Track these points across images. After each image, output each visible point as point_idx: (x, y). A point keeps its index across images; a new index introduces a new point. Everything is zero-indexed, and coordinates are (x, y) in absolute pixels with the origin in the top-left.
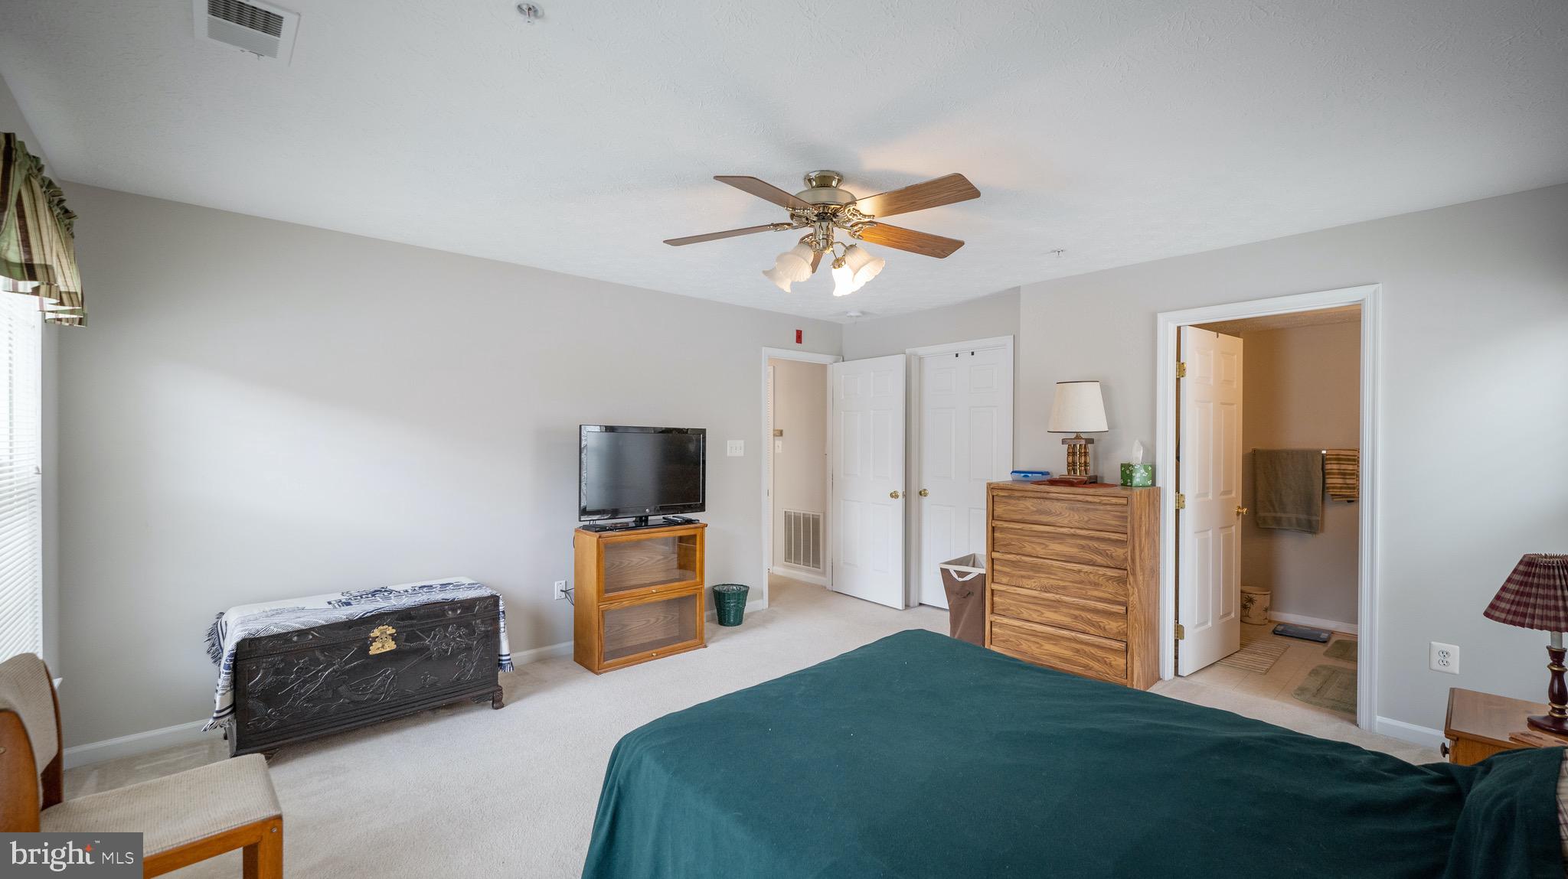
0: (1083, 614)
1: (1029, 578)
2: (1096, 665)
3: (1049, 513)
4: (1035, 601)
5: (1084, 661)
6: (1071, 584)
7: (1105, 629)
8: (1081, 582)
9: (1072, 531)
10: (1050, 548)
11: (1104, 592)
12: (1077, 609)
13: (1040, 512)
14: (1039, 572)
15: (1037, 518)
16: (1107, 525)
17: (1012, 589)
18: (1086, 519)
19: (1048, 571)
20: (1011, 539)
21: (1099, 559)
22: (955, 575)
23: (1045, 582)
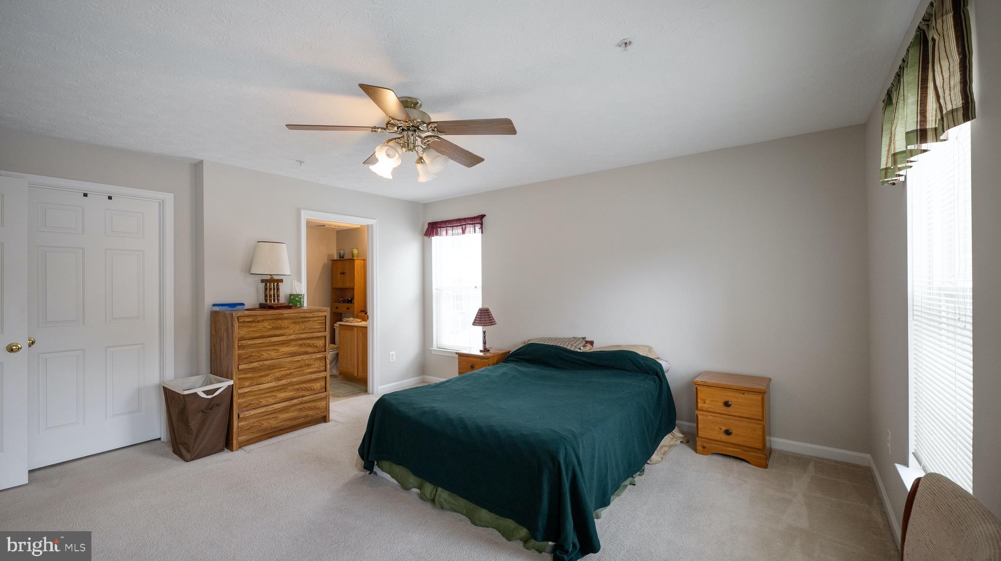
0: (302, 386)
1: (266, 375)
2: (311, 413)
3: (280, 328)
4: (272, 390)
5: (304, 414)
6: (294, 370)
7: (314, 390)
8: (301, 367)
9: (297, 336)
10: (281, 351)
11: (313, 368)
12: (298, 384)
13: (274, 328)
14: (274, 369)
15: (271, 333)
16: (315, 329)
17: (255, 388)
18: (303, 327)
19: (279, 367)
20: (252, 352)
21: (310, 350)
22: (204, 396)
23: (278, 374)
